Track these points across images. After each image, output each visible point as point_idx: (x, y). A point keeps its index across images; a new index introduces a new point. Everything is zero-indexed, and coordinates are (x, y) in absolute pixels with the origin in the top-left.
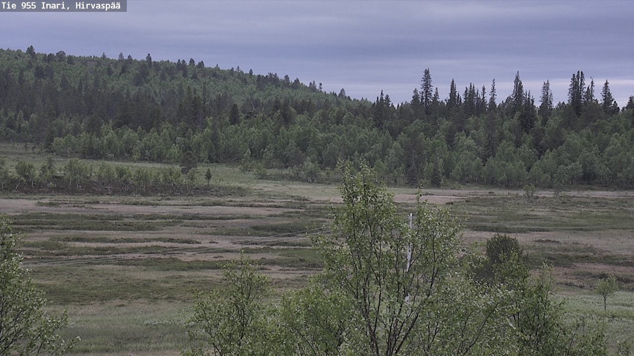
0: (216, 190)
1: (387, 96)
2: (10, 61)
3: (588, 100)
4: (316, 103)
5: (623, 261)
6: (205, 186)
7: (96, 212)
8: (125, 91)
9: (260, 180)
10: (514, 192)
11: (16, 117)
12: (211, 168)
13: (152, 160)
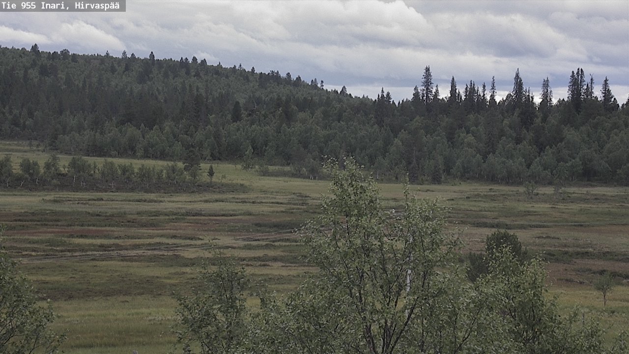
0: (218, 187)
1: (388, 94)
2: (14, 59)
3: (587, 97)
4: (317, 101)
5: (622, 257)
6: (208, 183)
7: (99, 208)
8: (129, 89)
9: (263, 177)
10: (514, 189)
11: (20, 114)
12: (213, 165)
13: (155, 157)
